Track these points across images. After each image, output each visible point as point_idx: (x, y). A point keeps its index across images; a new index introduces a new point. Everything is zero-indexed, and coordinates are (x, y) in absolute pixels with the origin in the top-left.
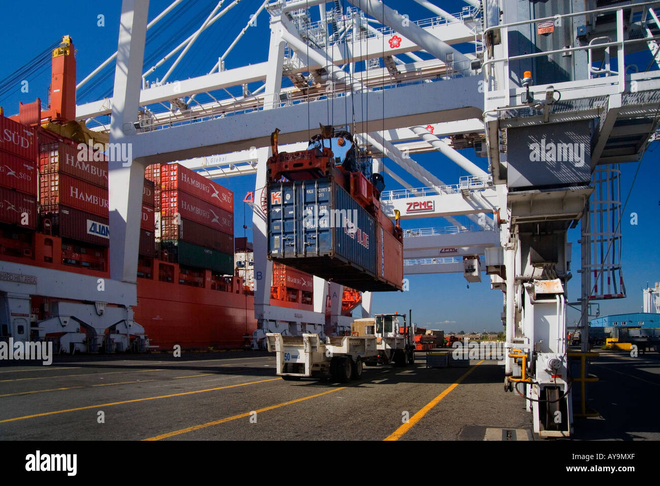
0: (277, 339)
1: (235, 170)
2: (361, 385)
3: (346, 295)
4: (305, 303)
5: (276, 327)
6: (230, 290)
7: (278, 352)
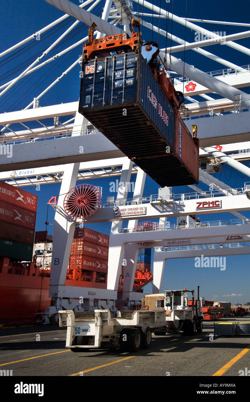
0: (69, 315)
1: (42, 180)
2: (149, 354)
3: (138, 274)
4: (99, 282)
5: (69, 303)
6: (26, 273)
7: (69, 326)
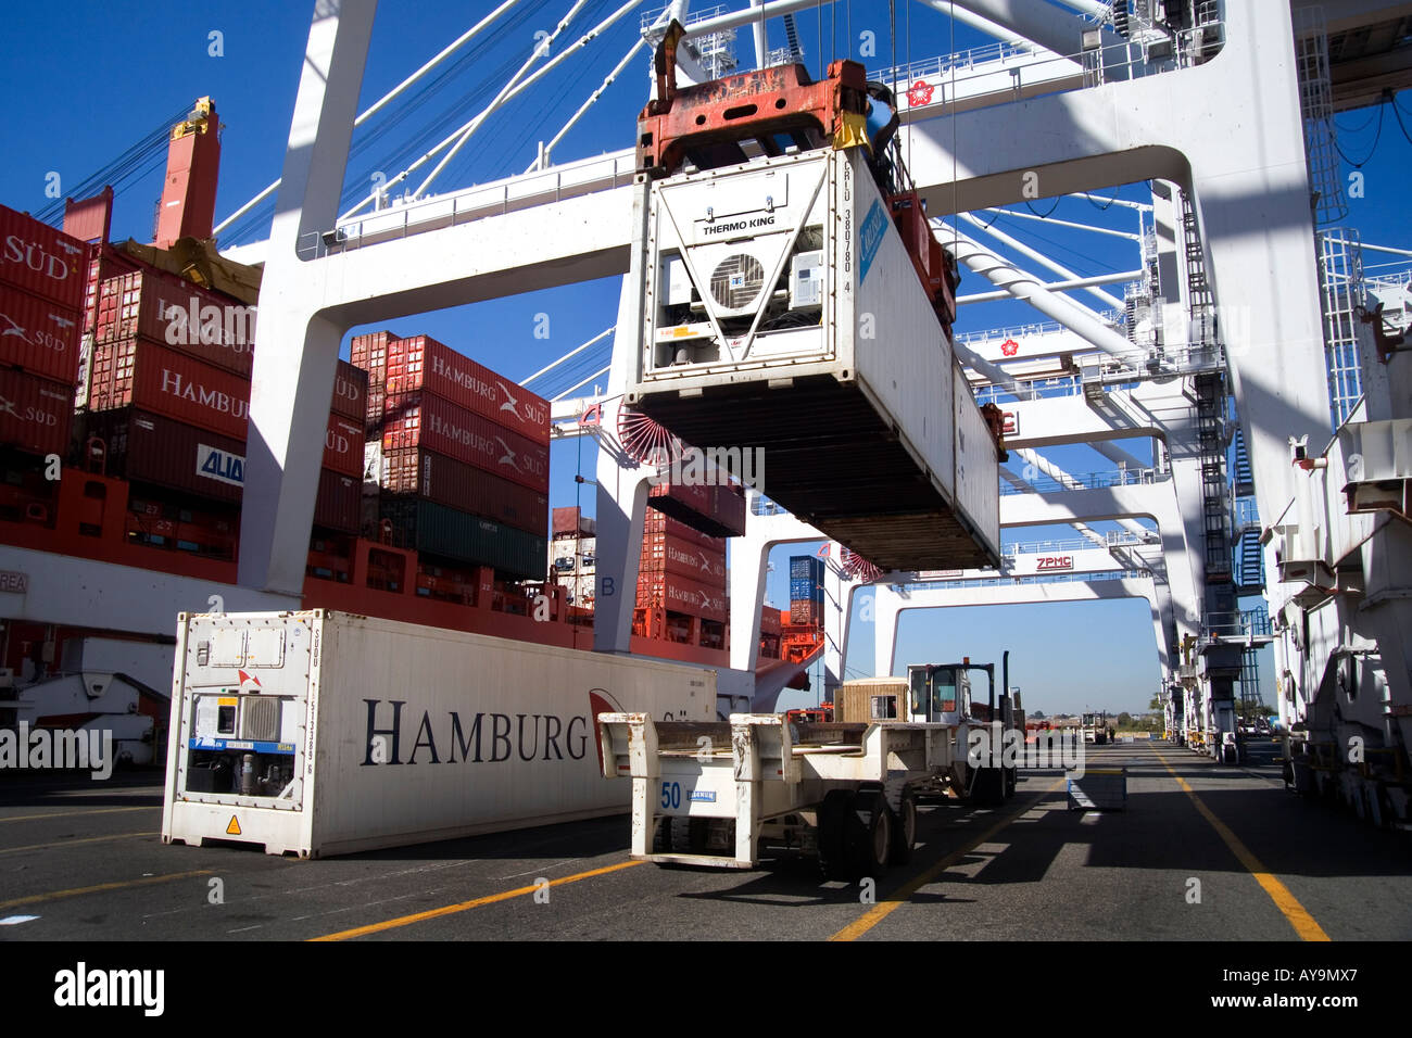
0: (638, 733)
4: (707, 645)
7: (639, 777)
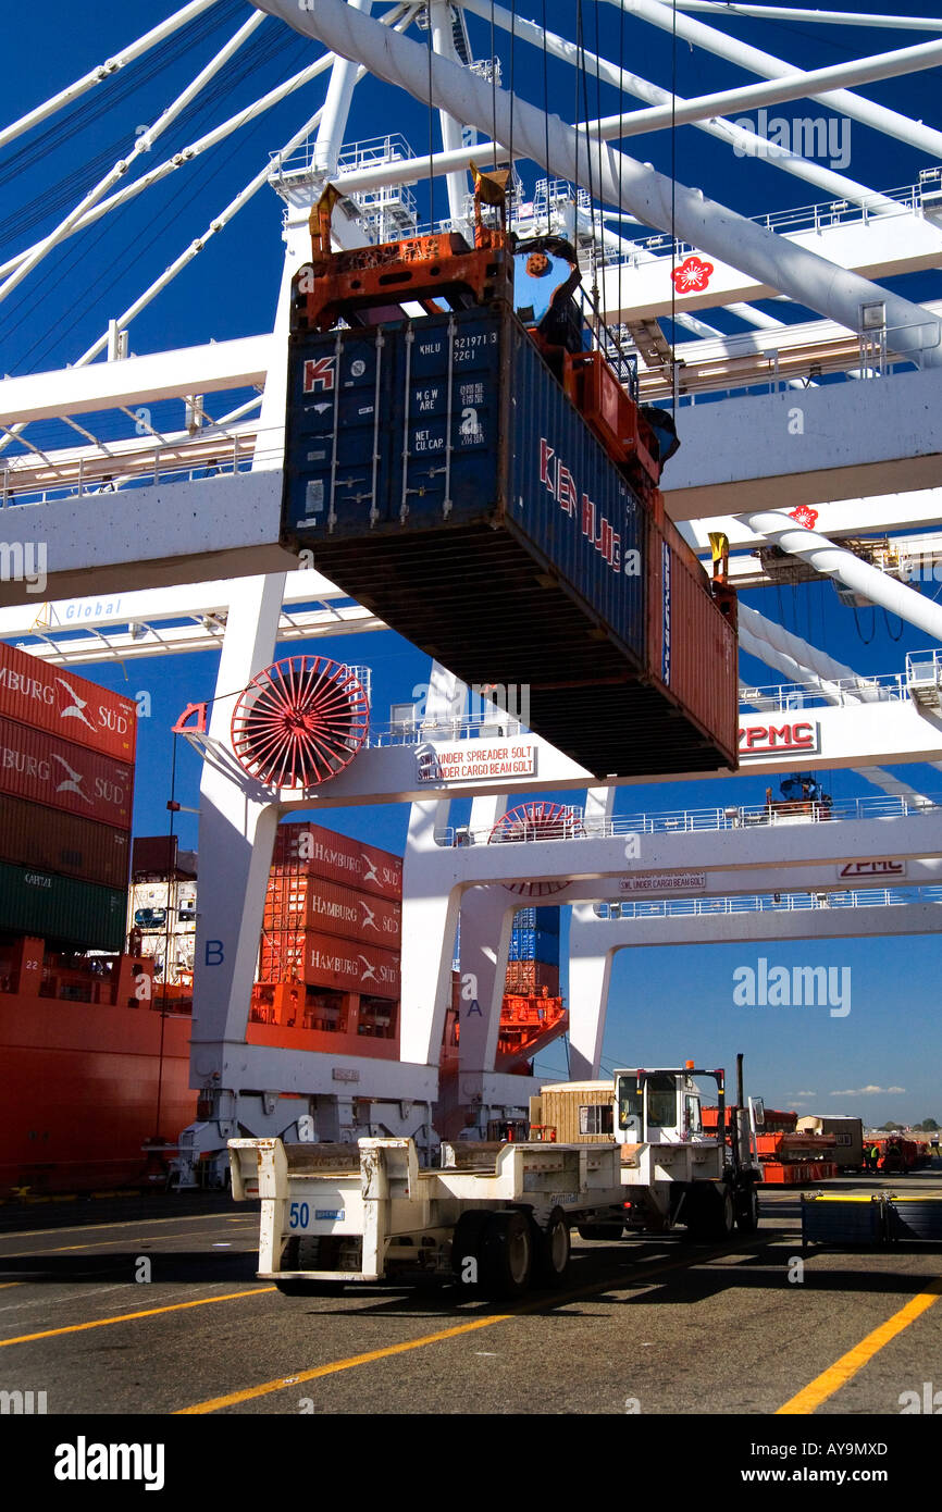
0: (267, 1158)
1: (150, 637)
3: (513, 1006)
4: (369, 1033)
5: (265, 1113)
6: (105, 997)
7: (268, 1199)
